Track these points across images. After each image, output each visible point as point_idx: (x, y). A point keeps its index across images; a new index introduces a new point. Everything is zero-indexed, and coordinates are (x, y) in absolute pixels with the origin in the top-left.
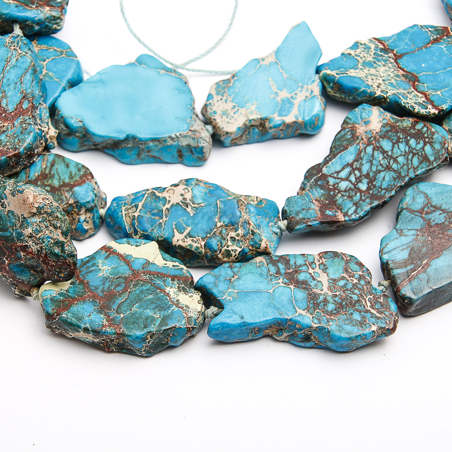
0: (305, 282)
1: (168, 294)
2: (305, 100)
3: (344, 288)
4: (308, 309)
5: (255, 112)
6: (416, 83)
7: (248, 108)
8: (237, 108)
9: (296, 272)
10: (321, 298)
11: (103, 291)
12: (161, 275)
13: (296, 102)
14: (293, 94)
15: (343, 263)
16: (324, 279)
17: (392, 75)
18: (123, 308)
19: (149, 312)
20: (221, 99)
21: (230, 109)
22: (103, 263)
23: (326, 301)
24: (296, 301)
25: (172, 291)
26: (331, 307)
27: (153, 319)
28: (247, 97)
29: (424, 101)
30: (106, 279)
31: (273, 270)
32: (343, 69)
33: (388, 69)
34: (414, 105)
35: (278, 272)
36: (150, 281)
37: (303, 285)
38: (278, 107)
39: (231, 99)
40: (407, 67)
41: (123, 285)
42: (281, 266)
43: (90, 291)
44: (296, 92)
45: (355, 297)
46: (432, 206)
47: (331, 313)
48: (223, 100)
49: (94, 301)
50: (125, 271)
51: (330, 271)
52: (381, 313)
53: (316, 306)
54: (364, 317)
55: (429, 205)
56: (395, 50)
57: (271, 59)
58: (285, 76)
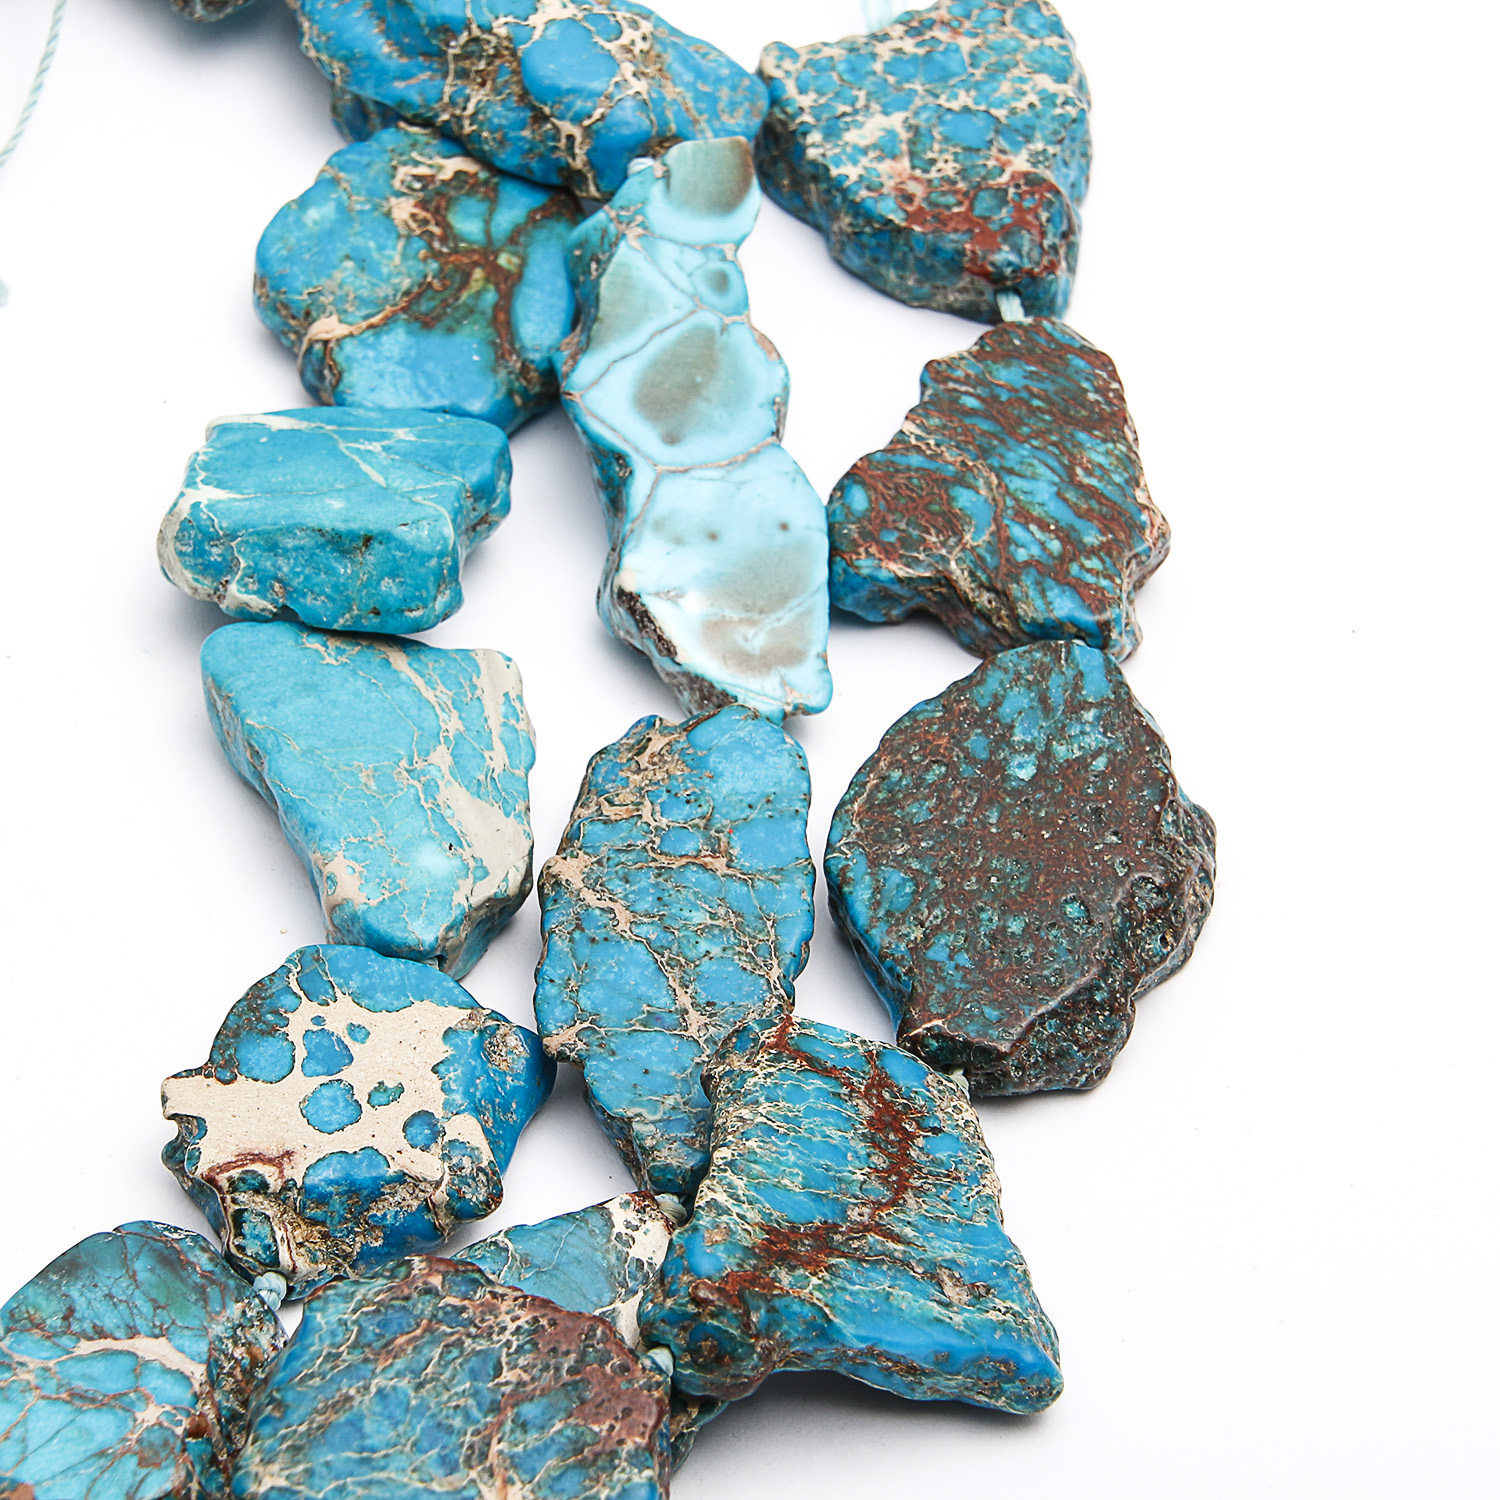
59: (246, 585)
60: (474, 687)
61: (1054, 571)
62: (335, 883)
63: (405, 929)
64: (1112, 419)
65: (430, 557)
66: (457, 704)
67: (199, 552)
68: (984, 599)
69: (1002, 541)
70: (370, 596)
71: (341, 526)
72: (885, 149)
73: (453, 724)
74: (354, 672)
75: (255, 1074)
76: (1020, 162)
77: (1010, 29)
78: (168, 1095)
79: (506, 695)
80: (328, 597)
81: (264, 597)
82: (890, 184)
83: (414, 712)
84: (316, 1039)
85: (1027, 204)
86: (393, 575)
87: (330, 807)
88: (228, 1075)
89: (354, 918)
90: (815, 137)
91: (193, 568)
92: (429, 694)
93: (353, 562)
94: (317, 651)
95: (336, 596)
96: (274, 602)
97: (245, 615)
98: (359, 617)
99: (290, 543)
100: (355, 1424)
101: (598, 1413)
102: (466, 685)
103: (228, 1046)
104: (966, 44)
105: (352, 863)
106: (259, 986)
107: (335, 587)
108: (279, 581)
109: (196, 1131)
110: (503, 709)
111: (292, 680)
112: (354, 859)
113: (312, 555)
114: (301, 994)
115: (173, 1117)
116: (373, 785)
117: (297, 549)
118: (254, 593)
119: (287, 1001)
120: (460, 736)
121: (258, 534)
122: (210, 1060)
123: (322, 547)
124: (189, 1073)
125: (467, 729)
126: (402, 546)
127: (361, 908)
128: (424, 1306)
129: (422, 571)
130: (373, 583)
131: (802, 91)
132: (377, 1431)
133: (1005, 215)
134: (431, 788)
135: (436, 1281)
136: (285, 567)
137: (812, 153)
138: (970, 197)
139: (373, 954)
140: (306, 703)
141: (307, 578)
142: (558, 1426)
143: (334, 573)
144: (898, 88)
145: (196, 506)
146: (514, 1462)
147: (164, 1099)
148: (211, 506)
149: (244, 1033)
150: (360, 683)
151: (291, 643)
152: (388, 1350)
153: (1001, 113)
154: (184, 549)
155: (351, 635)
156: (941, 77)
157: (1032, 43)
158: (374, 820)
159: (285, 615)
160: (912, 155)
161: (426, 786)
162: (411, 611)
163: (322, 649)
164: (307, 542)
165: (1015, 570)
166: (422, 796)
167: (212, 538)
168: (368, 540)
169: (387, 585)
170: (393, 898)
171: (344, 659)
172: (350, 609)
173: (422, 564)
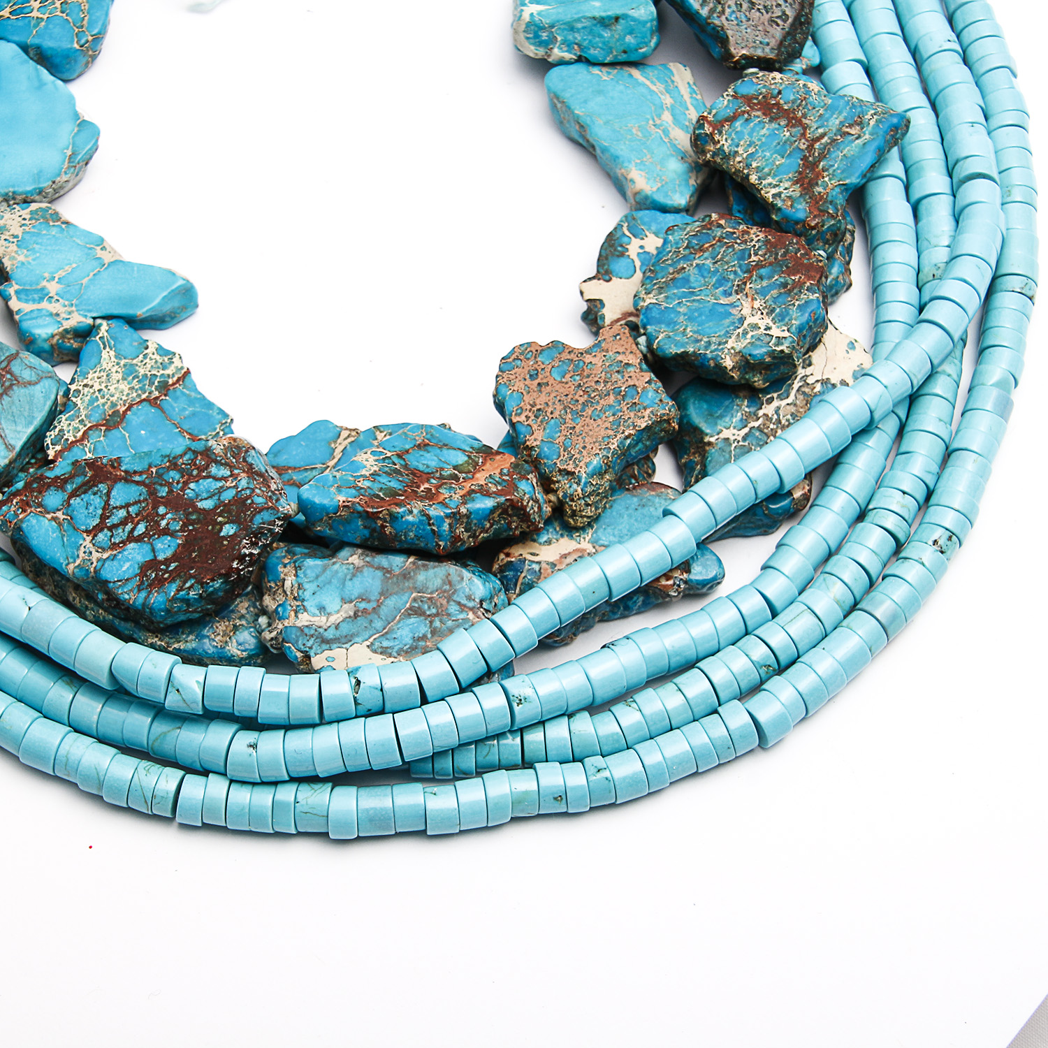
2: (51, 314)
5: (15, 262)
6: (103, 428)
7: (19, 252)
8: (15, 240)
13: (45, 305)
14: (56, 297)
17: (114, 399)
20: (24, 219)
21: (11, 233)
28: (37, 247)
29: (67, 440)
32: (113, 343)
33: (125, 393)
34: (57, 430)
38: (31, 286)
39: (27, 230)
40: (135, 414)
44: (60, 300)
46: (12, 385)
48: (24, 222)
55: (15, 382)
56: (167, 398)
57: (107, 258)
58: (85, 281)
59: (561, 49)
60: (673, 81)
62: (634, 182)
63: (671, 200)
65: (647, 22)
66: (668, 91)
67: (537, 36)
70: (621, 45)
71: (603, 14)
73: (668, 100)
74: (617, 82)
75: (620, 275)
78: (583, 290)
79: (688, 83)
80: (601, 48)
81: (571, 53)
83: (649, 97)
84: (643, 256)
86: (631, 33)
87: (623, 147)
88: (607, 278)
89: (647, 198)
91: (534, 44)
92: (653, 88)
93: (611, 30)
94: (598, 74)
95: (604, 47)
96: (575, 54)
97: (562, 63)
98: (616, 56)
99: (579, 26)
102: (669, 81)
103: (604, 265)
105: (640, 172)
106: (610, 235)
107: (604, 43)
108: (576, 44)
109: (599, 306)
110: (688, 90)
111: (590, 90)
112: (640, 170)
113: (591, 30)
114: (631, 236)
115: (588, 301)
116: (640, 134)
117: (584, 28)
118: (566, 51)
119: (625, 240)
120: (672, 106)
121: (564, 24)
122: (598, 271)
123: (595, 25)
124: (590, 279)
125: (675, 102)
126: (634, 19)
127: (649, 193)
129: (644, 29)
130: (622, 38)
132: (696, 281)
134: (666, 132)
135: (722, 222)
136: (578, 37)
139: (658, 213)
140: (600, 99)
141: (590, 41)
142: (776, 277)
143: (600, 36)
145: (532, 15)
146: (757, 291)
147: (582, 293)
148: (539, 14)
149: (610, 258)
150: (622, 87)
151: (585, 72)
152: (700, 249)
154: (528, 36)
155: (612, 65)
158: (645, 151)
159: (580, 59)
161: (663, 131)
162: (641, 48)
163: (600, 73)
164: (587, 23)
166: (663, 136)
167: (543, 29)
168: (617, 19)
169: (629, 39)
170: (662, 186)
171: (611, 77)
172: (612, 53)
173: (644, 27)
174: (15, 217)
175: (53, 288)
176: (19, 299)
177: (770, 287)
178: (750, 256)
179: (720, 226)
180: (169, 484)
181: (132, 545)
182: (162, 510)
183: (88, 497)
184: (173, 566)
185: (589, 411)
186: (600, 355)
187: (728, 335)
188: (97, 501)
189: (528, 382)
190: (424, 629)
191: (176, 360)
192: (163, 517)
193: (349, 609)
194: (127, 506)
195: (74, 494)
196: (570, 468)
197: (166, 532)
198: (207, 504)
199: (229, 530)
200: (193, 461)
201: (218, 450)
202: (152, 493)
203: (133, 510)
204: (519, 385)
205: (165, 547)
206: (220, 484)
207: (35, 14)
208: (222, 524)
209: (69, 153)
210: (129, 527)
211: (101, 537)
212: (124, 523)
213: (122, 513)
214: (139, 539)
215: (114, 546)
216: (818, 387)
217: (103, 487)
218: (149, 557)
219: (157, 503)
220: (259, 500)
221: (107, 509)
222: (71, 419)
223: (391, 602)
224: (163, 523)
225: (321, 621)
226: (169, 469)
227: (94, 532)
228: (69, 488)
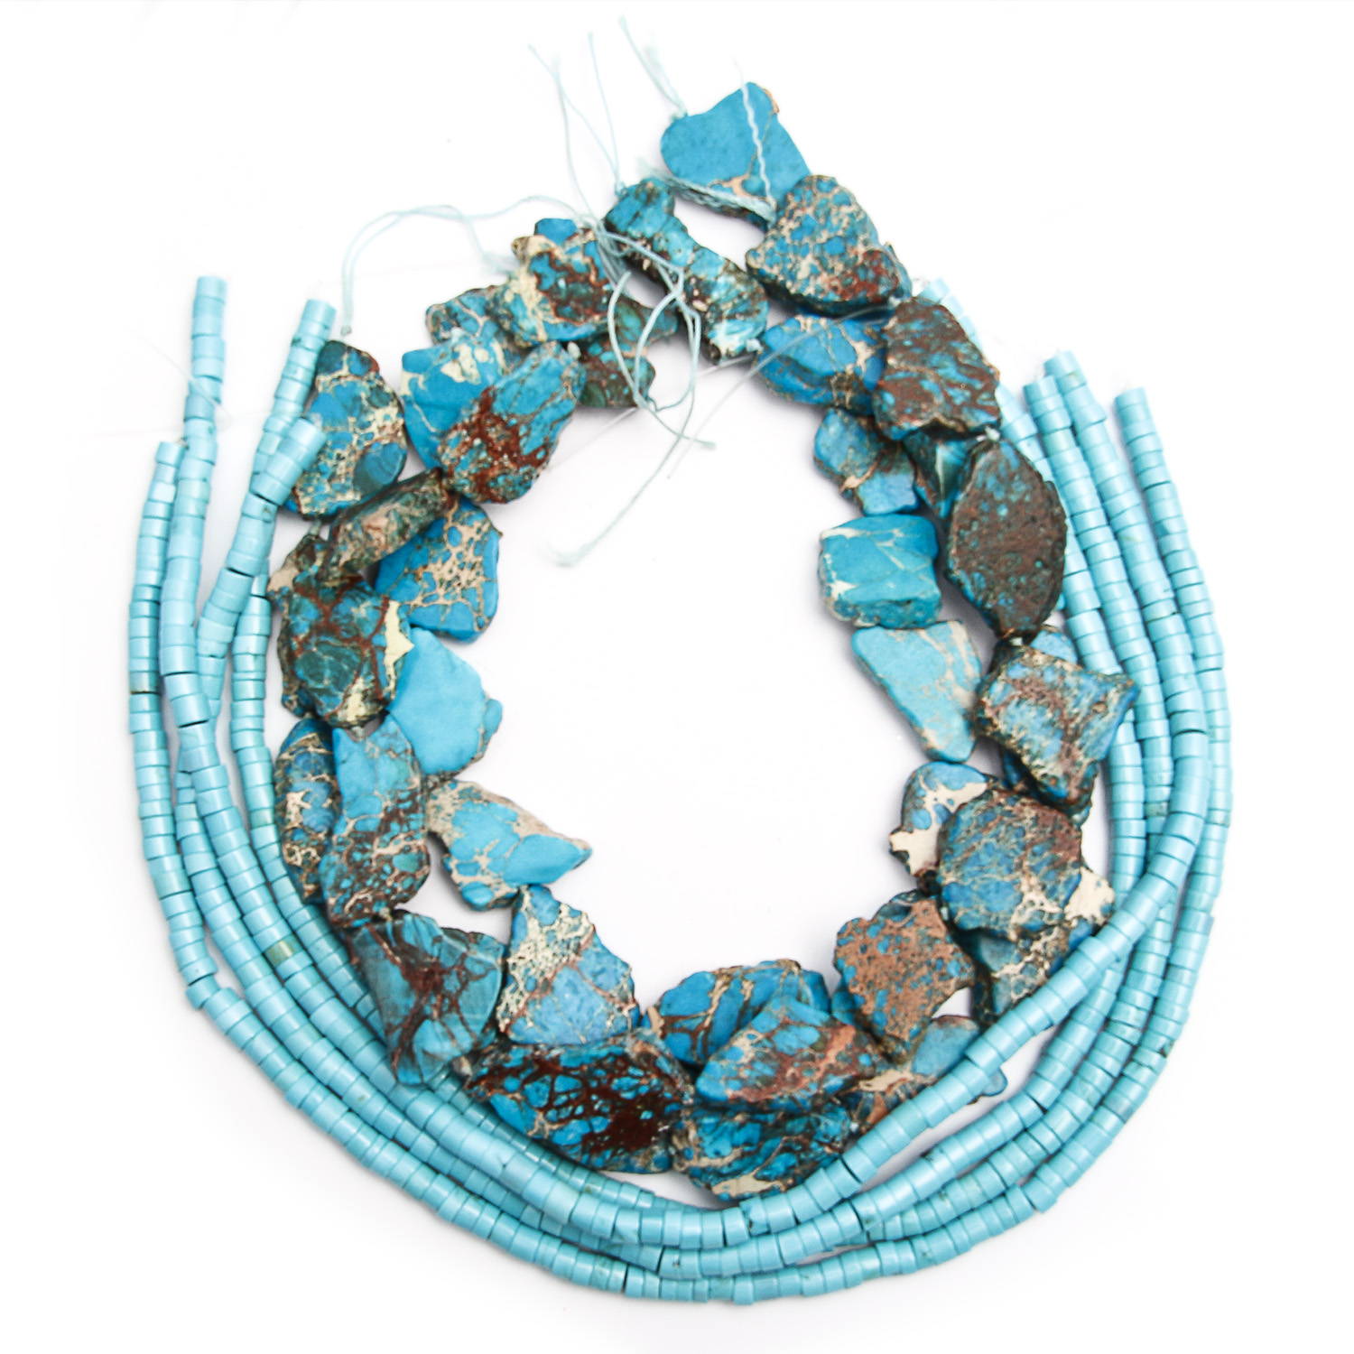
0: (387, 830)
1: (354, 683)
2: (485, 886)
3: (380, 871)
4: (354, 831)
5: (451, 839)
7: (454, 829)
8: (450, 818)
9: (401, 822)
10: (368, 847)
11: (336, 620)
12: (375, 667)
13: (479, 877)
14: (487, 870)
15: (412, 871)
16: (392, 850)
17: (542, 967)
18: (324, 648)
19: (327, 673)
21: (445, 812)
22: (367, 608)
23: (364, 851)
24: (364, 820)
25: (360, 684)
26: (358, 856)
27: (321, 681)
28: (467, 824)
30: (350, 616)
31: (403, 795)
32: (535, 912)
33: (550, 960)
34: (504, 1005)
35: (400, 801)
36: (364, 660)
37: (384, 827)
38: (467, 860)
41: (349, 636)
42: (408, 804)
43: (332, 608)
44: (490, 872)
45: (369, 882)
46: (467, 980)
47: (349, 856)
49: (320, 617)
50: (367, 630)
51: (402, 857)
52: (351, 909)
53: (358, 841)
54: (344, 891)
57: (523, 831)
58: (508, 855)
59: (864, 621)
60: (952, 640)
61: (972, 403)
62: (927, 740)
64: (959, 333)
66: (949, 649)
67: (843, 610)
68: (952, 424)
69: (949, 399)
71: (898, 598)
72: (815, 274)
73: (949, 659)
74: (909, 643)
75: (919, 826)
76: (861, 249)
77: (819, 195)
78: (892, 843)
80: (895, 620)
81: (871, 623)
82: (826, 287)
83: (935, 657)
84: (937, 808)
85: (875, 264)
86: (920, 610)
88: (909, 829)
89: (937, 753)
90: (789, 284)
92: (937, 648)
96: (875, 623)
97: (865, 627)
99: (879, 605)
100: (977, 856)
101: (1059, 848)
102: (949, 639)
103: (907, 817)
104: (810, 211)
105: (932, 730)
107: (898, 617)
108: (876, 616)
109: (905, 856)
110: (965, 647)
112: (932, 728)
113: (888, 608)
114: (926, 787)
117: (882, 607)
118: (868, 622)
119: (922, 790)
120: (953, 664)
121: (867, 604)
122: (902, 821)
123: (891, 606)
125: (955, 660)
126: (922, 601)
127: (939, 750)
128: (998, 810)
130: (912, 614)
131: (771, 267)
132: (985, 859)
133: (871, 274)
134: (949, 691)
135: (1002, 800)
137: (793, 291)
138: (855, 275)
141: (887, 615)
142: (1047, 854)
143: (896, 612)
144: (801, 246)
145: (840, 595)
146: (1032, 868)
148: (846, 595)
149: (911, 811)
150: (913, 649)
151: (883, 635)
152: (986, 828)
153: (840, 233)
156: (812, 232)
157: (830, 197)
159: (878, 625)
160: (825, 269)
161: (947, 689)
162: (927, 620)
163: (894, 636)
164: (885, 604)
165: (959, 409)
166: (947, 695)
167: (849, 606)
168: (908, 601)
169: (918, 615)
172: (904, 622)
173: (930, 606)
174: (447, 796)
175: (484, 862)
176: (460, 872)
177: (1040, 864)
178: (1024, 834)
179: (1000, 804)
180: (598, 1079)
181: (574, 1122)
182: (594, 1097)
183: (537, 1084)
184: (606, 1138)
185: (908, 982)
186: (914, 929)
187: (1012, 912)
188: (544, 1088)
189: (860, 955)
190: (793, 1161)
191: (584, 919)
192: (596, 1102)
193: (737, 1152)
194: (567, 1093)
195: (527, 1081)
196: (897, 1033)
197: (599, 1113)
198: (628, 1095)
199: (646, 1115)
200: (614, 1063)
201: (633, 1056)
202: (585, 1084)
203: (573, 1096)
204: (853, 959)
205: (600, 1125)
206: (636, 1081)
207: (441, 601)
208: (640, 1112)
209: (481, 731)
210: (570, 1108)
211: (551, 1114)
212: (566, 1104)
213: (564, 1098)
214: (579, 1117)
215: (560, 1121)
216: (1074, 923)
217: (548, 1078)
218: (587, 1130)
219: (590, 1091)
220: (668, 1095)
221: (553, 1095)
222: (513, 991)
223: (769, 1144)
224: (596, 1107)
225: (717, 1162)
226: (596, 1068)
227: (545, 1109)
228: (523, 1076)
